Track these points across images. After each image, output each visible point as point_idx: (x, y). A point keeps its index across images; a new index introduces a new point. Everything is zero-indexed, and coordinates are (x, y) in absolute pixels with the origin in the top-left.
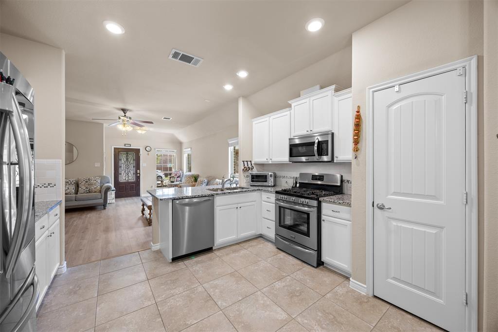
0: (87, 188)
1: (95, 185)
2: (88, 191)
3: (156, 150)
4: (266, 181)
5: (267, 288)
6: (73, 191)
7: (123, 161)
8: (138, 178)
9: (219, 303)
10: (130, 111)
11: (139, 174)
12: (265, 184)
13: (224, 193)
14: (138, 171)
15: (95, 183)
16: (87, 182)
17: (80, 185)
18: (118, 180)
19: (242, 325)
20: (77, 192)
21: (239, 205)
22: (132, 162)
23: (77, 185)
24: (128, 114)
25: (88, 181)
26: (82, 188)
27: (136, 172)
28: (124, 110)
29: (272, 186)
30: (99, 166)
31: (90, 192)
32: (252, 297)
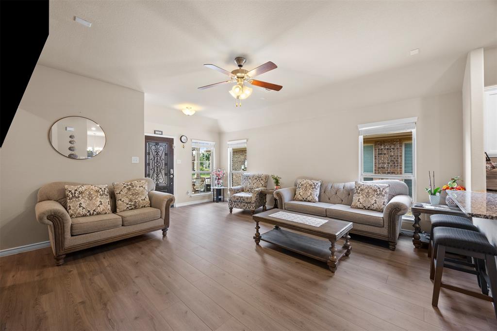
0: (131, 200)
1: (143, 195)
2: (134, 205)
3: (192, 140)
6: (109, 207)
7: (152, 157)
8: (171, 180)
11: (173, 174)
14: (171, 170)
15: (142, 191)
16: (129, 189)
17: (118, 196)
20: (114, 210)
23: (113, 196)
25: (130, 187)
26: (123, 202)
27: (169, 172)
28: (240, 61)
30: (138, 162)
31: (136, 208)
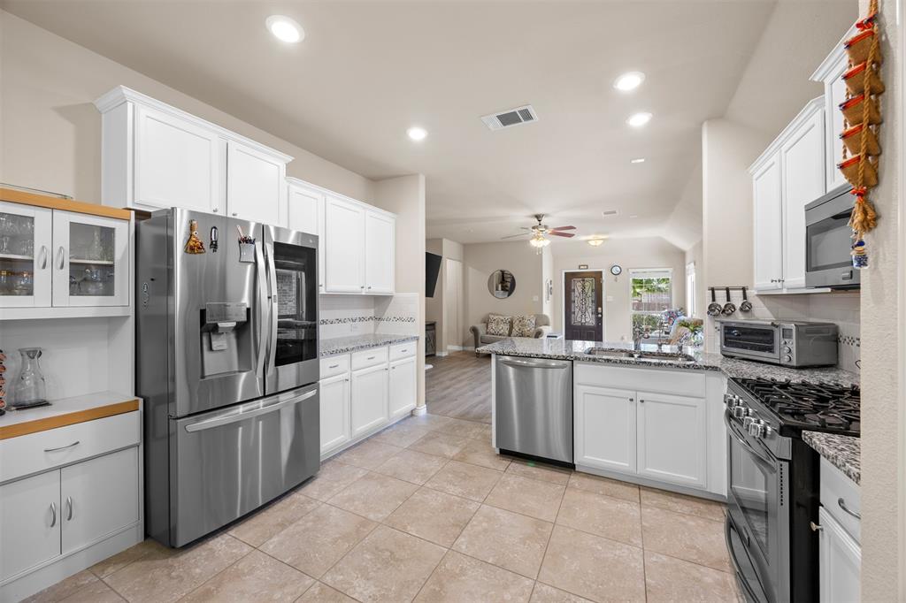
0: (520, 329)
1: (529, 327)
3: (631, 271)
4: (771, 350)
5: (554, 591)
6: (507, 332)
7: (577, 293)
8: (599, 320)
9: (461, 539)
10: (547, 215)
11: (602, 314)
12: (765, 356)
13: (594, 360)
14: (600, 309)
15: (529, 324)
17: (514, 326)
18: (570, 322)
19: (437, 589)
20: (510, 334)
21: (641, 396)
22: (589, 294)
23: (511, 324)
24: (544, 221)
25: (521, 320)
26: (515, 329)
27: (597, 310)
28: (538, 217)
29: (792, 367)
30: (538, 300)
32: (510, 576)
